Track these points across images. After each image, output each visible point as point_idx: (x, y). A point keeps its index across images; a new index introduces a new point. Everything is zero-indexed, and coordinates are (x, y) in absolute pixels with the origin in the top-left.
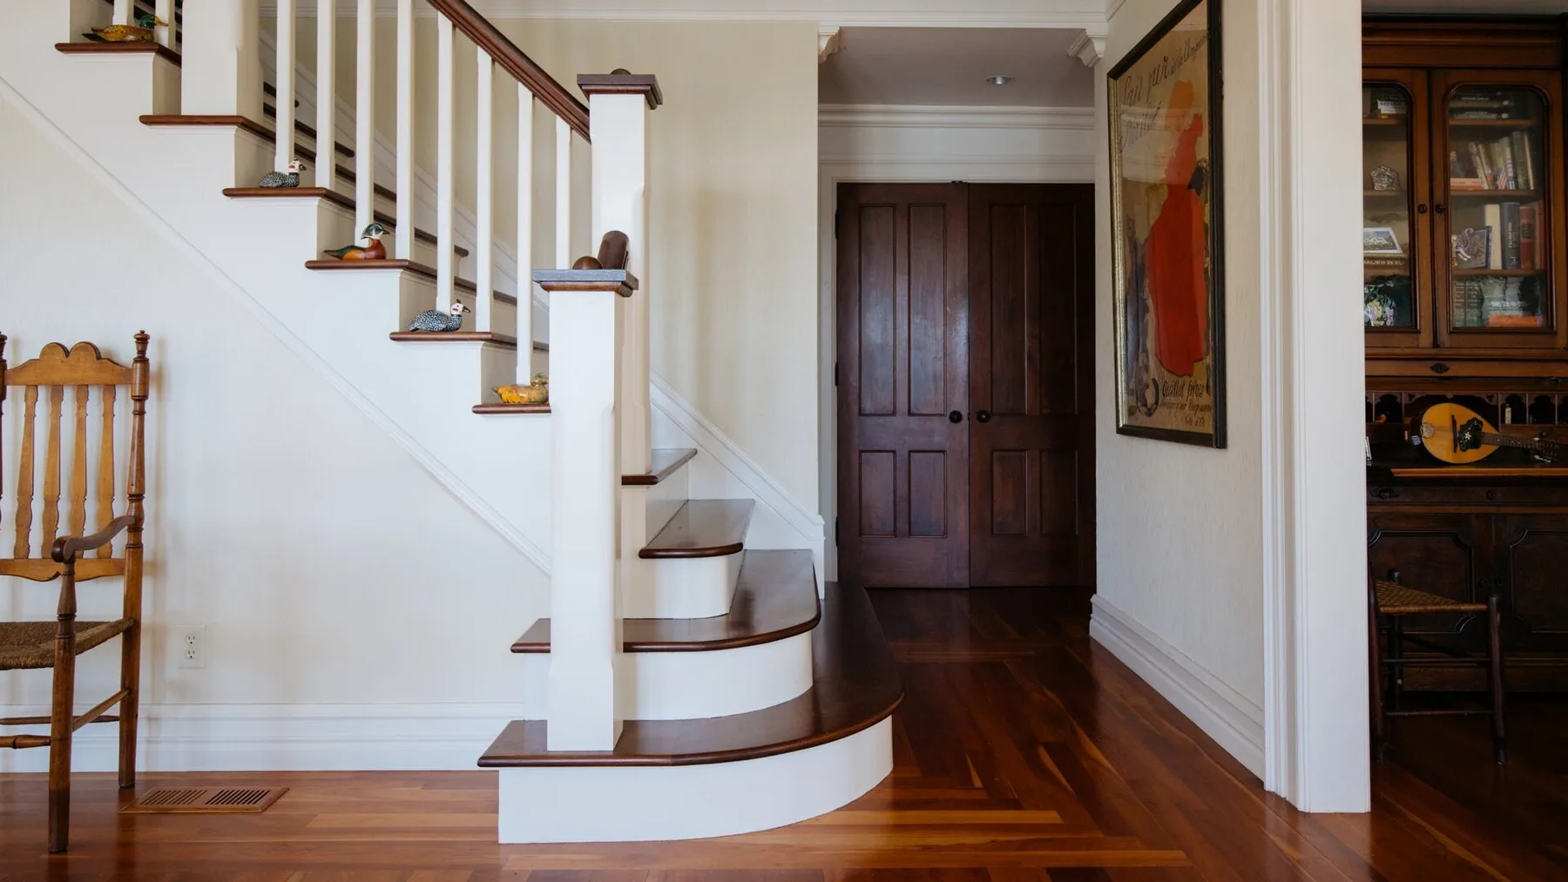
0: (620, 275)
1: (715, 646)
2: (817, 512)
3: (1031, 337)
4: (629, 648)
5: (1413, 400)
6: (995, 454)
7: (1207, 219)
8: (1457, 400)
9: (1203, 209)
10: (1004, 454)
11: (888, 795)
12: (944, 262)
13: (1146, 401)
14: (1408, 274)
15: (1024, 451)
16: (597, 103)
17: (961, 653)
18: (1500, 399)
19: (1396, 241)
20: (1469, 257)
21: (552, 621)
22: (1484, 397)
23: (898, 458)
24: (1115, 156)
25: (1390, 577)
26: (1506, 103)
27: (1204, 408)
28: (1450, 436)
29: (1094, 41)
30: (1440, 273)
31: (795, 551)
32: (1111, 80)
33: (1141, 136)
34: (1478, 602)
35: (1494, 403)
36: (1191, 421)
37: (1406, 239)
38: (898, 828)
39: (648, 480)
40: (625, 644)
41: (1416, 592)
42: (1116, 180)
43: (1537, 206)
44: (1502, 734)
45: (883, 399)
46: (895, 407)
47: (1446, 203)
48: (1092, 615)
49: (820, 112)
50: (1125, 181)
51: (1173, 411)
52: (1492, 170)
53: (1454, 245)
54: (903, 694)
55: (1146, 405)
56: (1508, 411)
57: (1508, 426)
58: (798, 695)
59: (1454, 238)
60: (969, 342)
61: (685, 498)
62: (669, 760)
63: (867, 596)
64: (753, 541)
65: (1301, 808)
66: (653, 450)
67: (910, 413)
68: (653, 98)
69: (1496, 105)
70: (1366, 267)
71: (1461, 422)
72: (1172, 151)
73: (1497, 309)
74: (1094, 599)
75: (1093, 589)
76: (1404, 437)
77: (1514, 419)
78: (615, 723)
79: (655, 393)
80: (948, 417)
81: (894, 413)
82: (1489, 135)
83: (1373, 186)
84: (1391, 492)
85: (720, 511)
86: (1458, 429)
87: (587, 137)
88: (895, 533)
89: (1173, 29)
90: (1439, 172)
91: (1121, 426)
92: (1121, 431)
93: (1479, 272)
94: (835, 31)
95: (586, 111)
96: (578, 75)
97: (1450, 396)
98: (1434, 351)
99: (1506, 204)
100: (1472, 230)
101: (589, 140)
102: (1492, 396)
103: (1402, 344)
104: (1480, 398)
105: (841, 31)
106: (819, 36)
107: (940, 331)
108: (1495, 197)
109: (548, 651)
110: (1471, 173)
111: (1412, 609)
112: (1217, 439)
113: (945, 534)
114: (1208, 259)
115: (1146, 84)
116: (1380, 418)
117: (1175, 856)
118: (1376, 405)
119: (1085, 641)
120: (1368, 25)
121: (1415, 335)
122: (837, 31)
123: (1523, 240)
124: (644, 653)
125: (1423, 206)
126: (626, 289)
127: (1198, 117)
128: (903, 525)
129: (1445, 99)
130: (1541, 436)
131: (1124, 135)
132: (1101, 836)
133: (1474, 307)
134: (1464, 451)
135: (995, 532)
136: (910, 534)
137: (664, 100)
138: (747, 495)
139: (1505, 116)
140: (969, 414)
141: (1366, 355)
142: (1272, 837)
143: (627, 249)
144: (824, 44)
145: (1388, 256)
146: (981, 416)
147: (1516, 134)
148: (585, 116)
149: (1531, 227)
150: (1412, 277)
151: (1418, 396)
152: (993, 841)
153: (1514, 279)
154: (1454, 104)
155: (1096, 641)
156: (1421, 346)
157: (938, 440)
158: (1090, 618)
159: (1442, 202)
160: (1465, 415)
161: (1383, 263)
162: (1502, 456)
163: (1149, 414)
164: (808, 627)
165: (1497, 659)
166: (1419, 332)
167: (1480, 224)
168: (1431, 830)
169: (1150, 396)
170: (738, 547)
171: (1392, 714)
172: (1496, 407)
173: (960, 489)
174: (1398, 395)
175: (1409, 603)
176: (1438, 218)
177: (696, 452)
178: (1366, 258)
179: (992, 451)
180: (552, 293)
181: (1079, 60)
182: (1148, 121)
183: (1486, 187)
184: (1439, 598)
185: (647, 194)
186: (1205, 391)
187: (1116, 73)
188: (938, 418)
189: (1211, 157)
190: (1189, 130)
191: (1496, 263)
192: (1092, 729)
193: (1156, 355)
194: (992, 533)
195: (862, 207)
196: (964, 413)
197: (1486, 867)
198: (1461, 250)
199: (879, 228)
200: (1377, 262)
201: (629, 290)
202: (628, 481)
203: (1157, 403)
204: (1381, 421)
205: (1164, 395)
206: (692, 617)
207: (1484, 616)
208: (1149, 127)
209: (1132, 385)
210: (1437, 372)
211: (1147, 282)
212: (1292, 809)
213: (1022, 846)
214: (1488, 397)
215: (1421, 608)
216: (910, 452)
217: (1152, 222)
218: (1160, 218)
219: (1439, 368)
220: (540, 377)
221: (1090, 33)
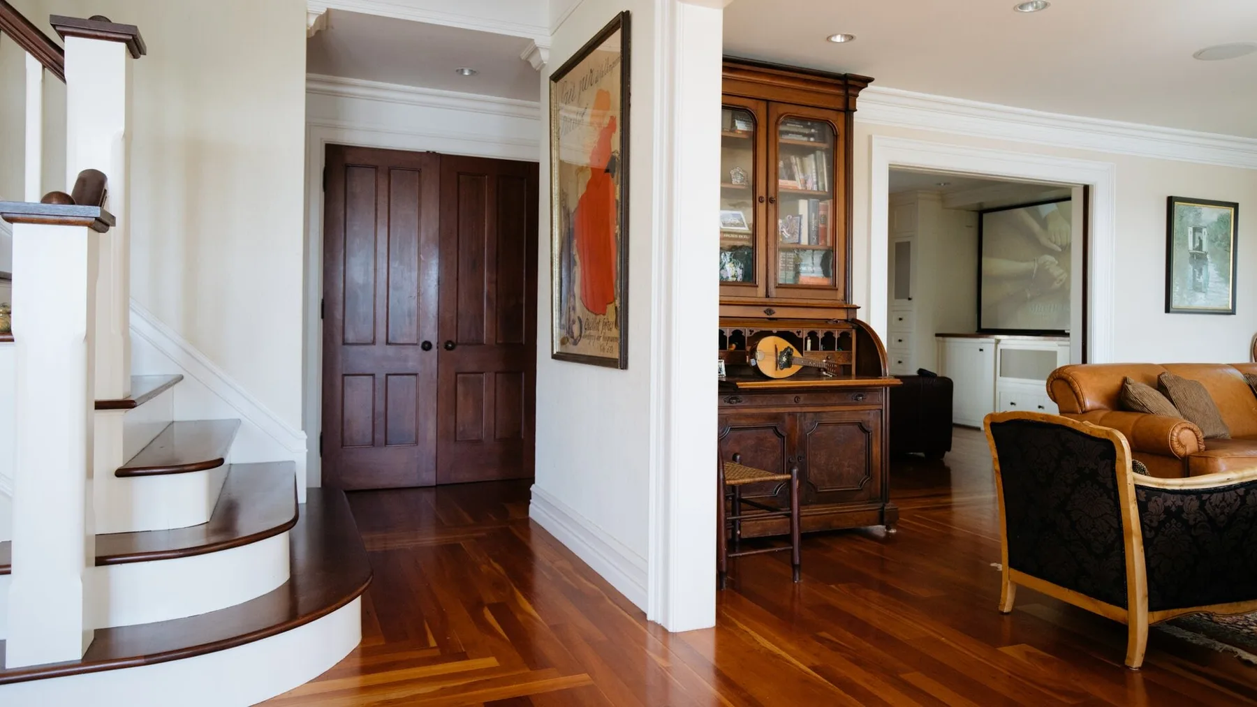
0: (95, 211)
1: (192, 552)
2: (300, 427)
3: (490, 282)
4: (101, 561)
5: (753, 334)
6: (459, 376)
7: (618, 197)
8: (780, 334)
9: (615, 189)
10: (465, 375)
11: (357, 663)
12: (419, 219)
13: (573, 333)
14: (751, 245)
15: (482, 373)
16: (71, 45)
17: (428, 539)
18: (804, 334)
19: (744, 221)
20: (789, 235)
21: (13, 544)
22: (795, 332)
23: (376, 380)
24: (555, 143)
25: (734, 459)
26: (813, 131)
27: (612, 339)
28: (773, 359)
29: (540, 49)
30: (771, 245)
31: (279, 463)
32: (552, 82)
33: (573, 129)
34: (787, 474)
35: (801, 336)
36: (604, 349)
37: (751, 221)
38: (365, 689)
39: (127, 404)
40: (97, 559)
41: (750, 469)
42: (555, 162)
43: (829, 203)
44: (797, 561)
45: (365, 332)
46: (374, 338)
47: (776, 197)
48: (531, 501)
49: (308, 80)
50: (561, 163)
51: (592, 341)
52: (804, 175)
53: (780, 227)
54: (371, 578)
55: (573, 337)
56: (809, 341)
57: (809, 353)
58: (275, 588)
59: (780, 221)
60: (439, 284)
61: (171, 420)
62: (142, 661)
63: (345, 499)
64: (235, 455)
65: (670, 630)
66: (132, 377)
67: (388, 343)
68: (135, 47)
69: (807, 131)
70: (722, 239)
71: (781, 349)
72: (595, 143)
73: (805, 272)
74: (533, 488)
75: (532, 481)
76: (746, 360)
77: (812, 349)
78: (85, 634)
79: (134, 319)
80: (420, 345)
81: (374, 343)
82: (803, 151)
83: (732, 181)
84: (736, 398)
85: (205, 430)
86: (779, 354)
87: (61, 76)
88: (373, 444)
89: (597, 49)
90: (772, 175)
91: (555, 352)
92: (555, 357)
93: (794, 246)
94: (323, 11)
95: (61, 52)
96: (51, 15)
97: (775, 331)
98: (767, 300)
99: (811, 200)
100: (791, 217)
101: (64, 81)
102: (800, 332)
103: (746, 294)
104: (792, 334)
105: (328, 11)
106: (308, 13)
107: (415, 274)
108: (806, 196)
109: (9, 573)
110: (792, 177)
111: (747, 480)
112: (621, 363)
113: (417, 443)
114: (618, 227)
115: (577, 89)
116: (731, 347)
117: (582, 679)
118: (729, 338)
119: (525, 522)
120: (727, 64)
121: (754, 289)
122: (324, 12)
123: (821, 226)
124: (119, 565)
125: (762, 197)
126: (102, 224)
127: (613, 118)
128: (380, 436)
129: (777, 124)
130: (827, 358)
131: (561, 126)
132: (528, 670)
133: (791, 270)
134: (782, 369)
135: (458, 439)
136: (386, 444)
137: (148, 52)
138: (235, 415)
139: (812, 139)
140: (438, 343)
141: (720, 301)
142: (651, 654)
143: (106, 187)
144: (312, 21)
145: (740, 231)
146: (448, 345)
147: (818, 153)
148: (60, 56)
149: (825, 217)
150: (754, 248)
151: (755, 331)
152: (442, 689)
153: (819, 252)
154: (782, 128)
155: (534, 521)
156: (759, 296)
157: (412, 365)
158: (529, 503)
159: (773, 196)
160: (783, 344)
161: (736, 236)
162: (803, 373)
163: (575, 343)
164: (287, 528)
165: (796, 512)
166: (757, 286)
167: (795, 213)
168: (752, 633)
169: (576, 329)
170: (220, 462)
171: (731, 555)
172: (802, 339)
173: (430, 405)
174: (743, 331)
175: (743, 476)
176: (771, 207)
177: (181, 378)
178: (722, 232)
179: (457, 374)
180: (15, 225)
181: (529, 64)
182: (579, 118)
183: (800, 188)
184: (763, 472)
185: (128, 137)
186: (614, 326)
187: (557, 77)
188: (411, 346)
189: (622, 150)
190: (607, 128)
191: (804, 241)
192: (527, 589)
193: (581, 299)
194: (456, 440)
195: (347, 166)
196: (434, 343)
197: (783, 654)
198: (784, 230)
199: (362, 184)
200: (733, 236)
201: (105, 226)
202: (100, 405)
203: (580, 336)
204: (732, 349)
205: (586, 329)
206: (171, 528)
207: (789, 482)
208: (579, 123)
209: (563, 322)
210: (768, 315)
211: (575, 242)
212: (665, 631)
213: (466, 688)
214: (797, 332)
215: (752, 480)
216: (387, 375)
217: (580, 196)
218: (585, 193)
219: (769, 312)
220: (4, 306)
221: (538, 42)
